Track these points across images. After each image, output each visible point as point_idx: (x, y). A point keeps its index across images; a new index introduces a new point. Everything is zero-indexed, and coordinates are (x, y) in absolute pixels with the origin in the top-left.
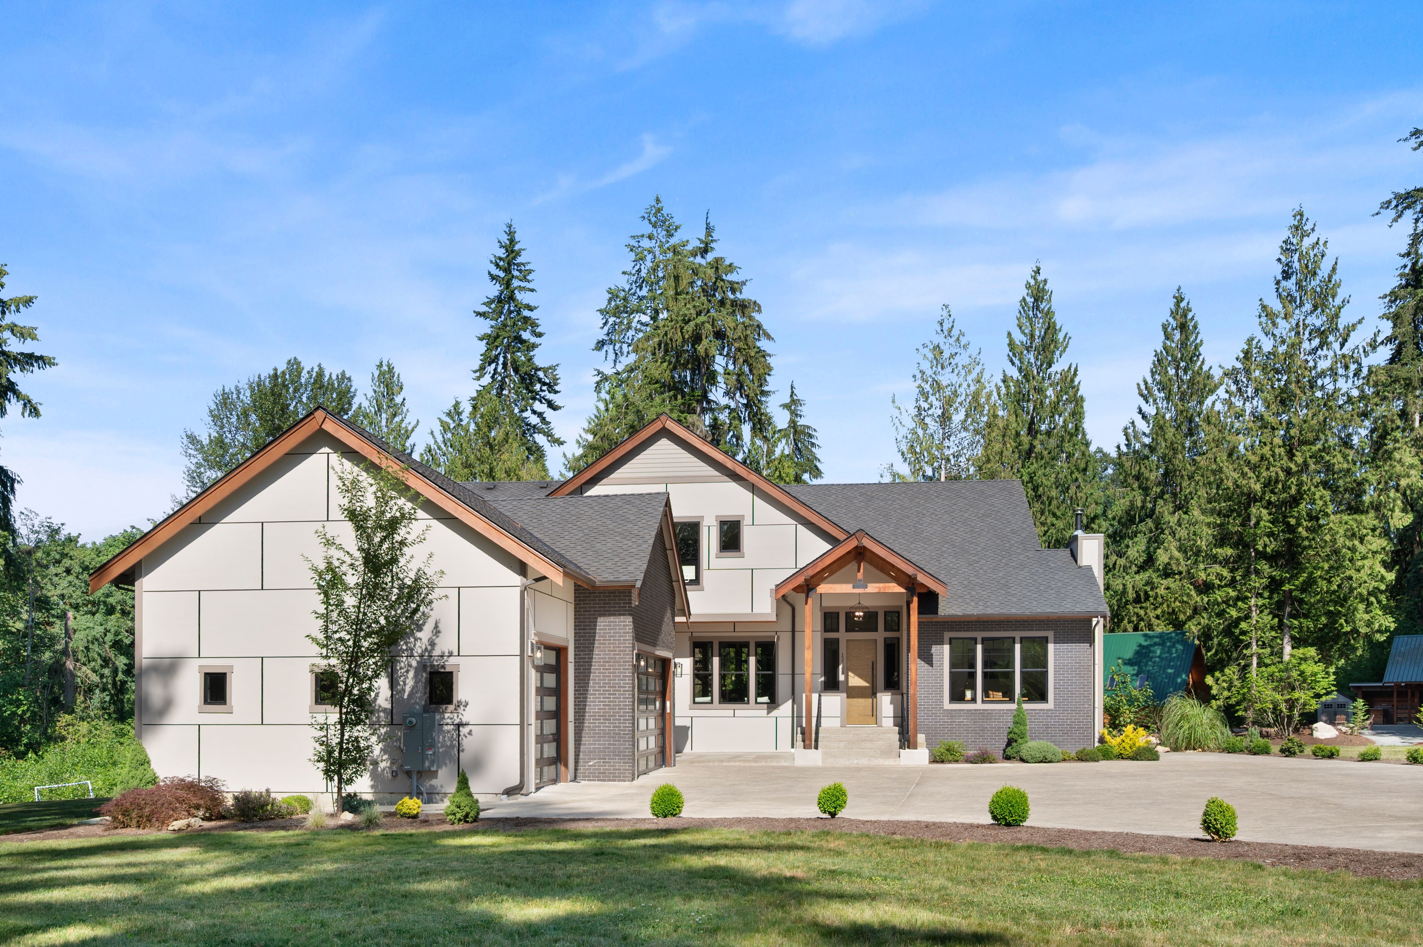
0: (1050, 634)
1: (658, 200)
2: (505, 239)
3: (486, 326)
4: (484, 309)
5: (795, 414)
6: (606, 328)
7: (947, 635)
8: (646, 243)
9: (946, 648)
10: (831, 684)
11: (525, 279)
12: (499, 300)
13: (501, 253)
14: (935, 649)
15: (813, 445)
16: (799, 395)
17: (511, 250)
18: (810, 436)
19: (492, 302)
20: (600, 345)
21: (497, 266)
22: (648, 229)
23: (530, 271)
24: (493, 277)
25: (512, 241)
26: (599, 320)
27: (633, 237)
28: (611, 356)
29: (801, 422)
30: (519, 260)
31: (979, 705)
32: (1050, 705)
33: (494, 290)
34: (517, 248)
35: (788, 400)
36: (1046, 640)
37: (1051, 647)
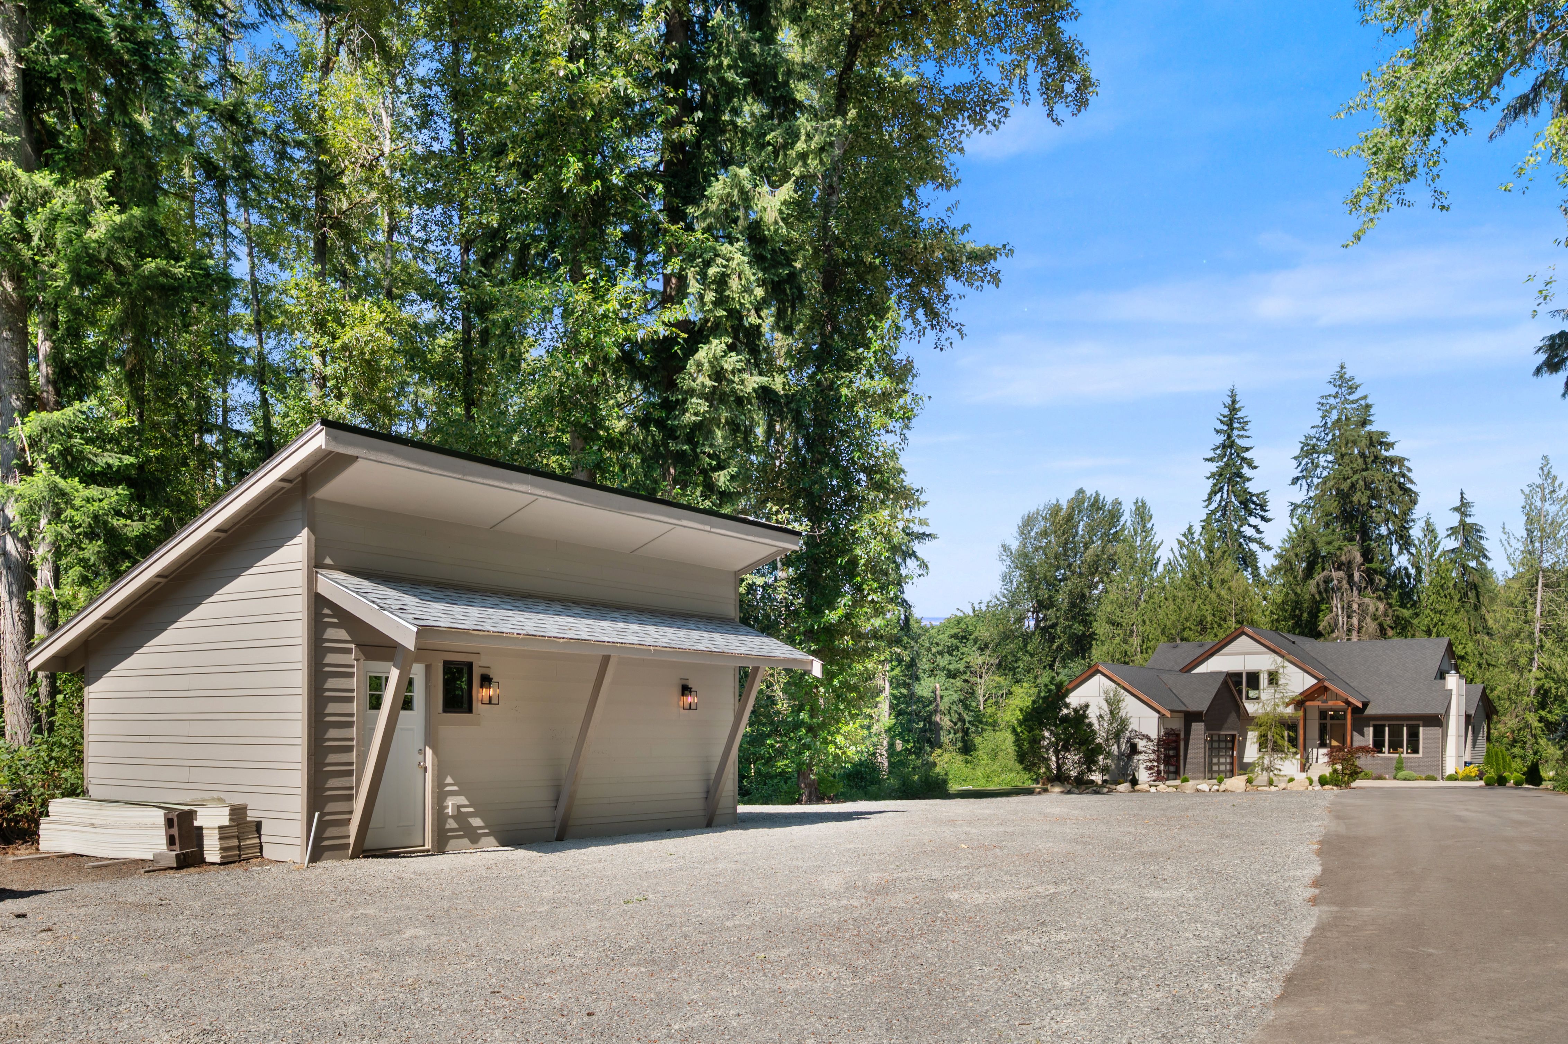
0: (1421, 723)
1: (1342, 367)
2: (1228, 401)
3: (1213, 467)
4: (1211, 454)
5: (1464, 514)
6: (1300, 469)
7: (1372, 723)
8: (1332, 401)
9: (1371, 729)
10: (1323, 745)
11: (1243, 429)
12: (1224, 447)
13: (1226, 412)
14: (1365, 729)
15: (1481, 538)
16: (1468, 497)
17: (1233, 409)
18: (1478, 531)
19: (1218, 448)
20: (1295, 481)
21: (1222, 422)
22: (1333, 390)
23: (1246, 423)
24: (1218, 432)
25: (1234, 402)
26: (1295, 463)
27: (1322, 397)
28: (1305, 487)
29: (1468, 520)
30: (1239, 414)
31: (1387, 755)
32: (1421, 755)
33: (1220, 439)
34: (1237, 406)
35: (1458, 504)
36: (1418, 726)
37: (1421, 729)
